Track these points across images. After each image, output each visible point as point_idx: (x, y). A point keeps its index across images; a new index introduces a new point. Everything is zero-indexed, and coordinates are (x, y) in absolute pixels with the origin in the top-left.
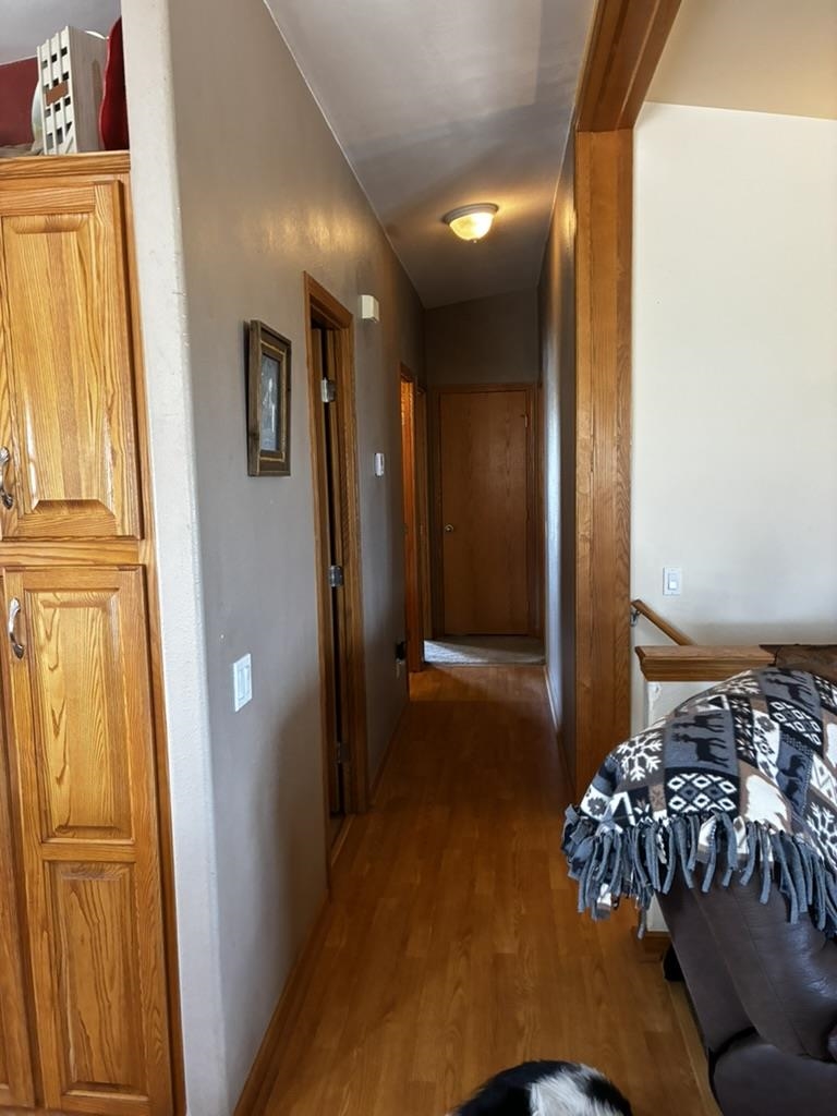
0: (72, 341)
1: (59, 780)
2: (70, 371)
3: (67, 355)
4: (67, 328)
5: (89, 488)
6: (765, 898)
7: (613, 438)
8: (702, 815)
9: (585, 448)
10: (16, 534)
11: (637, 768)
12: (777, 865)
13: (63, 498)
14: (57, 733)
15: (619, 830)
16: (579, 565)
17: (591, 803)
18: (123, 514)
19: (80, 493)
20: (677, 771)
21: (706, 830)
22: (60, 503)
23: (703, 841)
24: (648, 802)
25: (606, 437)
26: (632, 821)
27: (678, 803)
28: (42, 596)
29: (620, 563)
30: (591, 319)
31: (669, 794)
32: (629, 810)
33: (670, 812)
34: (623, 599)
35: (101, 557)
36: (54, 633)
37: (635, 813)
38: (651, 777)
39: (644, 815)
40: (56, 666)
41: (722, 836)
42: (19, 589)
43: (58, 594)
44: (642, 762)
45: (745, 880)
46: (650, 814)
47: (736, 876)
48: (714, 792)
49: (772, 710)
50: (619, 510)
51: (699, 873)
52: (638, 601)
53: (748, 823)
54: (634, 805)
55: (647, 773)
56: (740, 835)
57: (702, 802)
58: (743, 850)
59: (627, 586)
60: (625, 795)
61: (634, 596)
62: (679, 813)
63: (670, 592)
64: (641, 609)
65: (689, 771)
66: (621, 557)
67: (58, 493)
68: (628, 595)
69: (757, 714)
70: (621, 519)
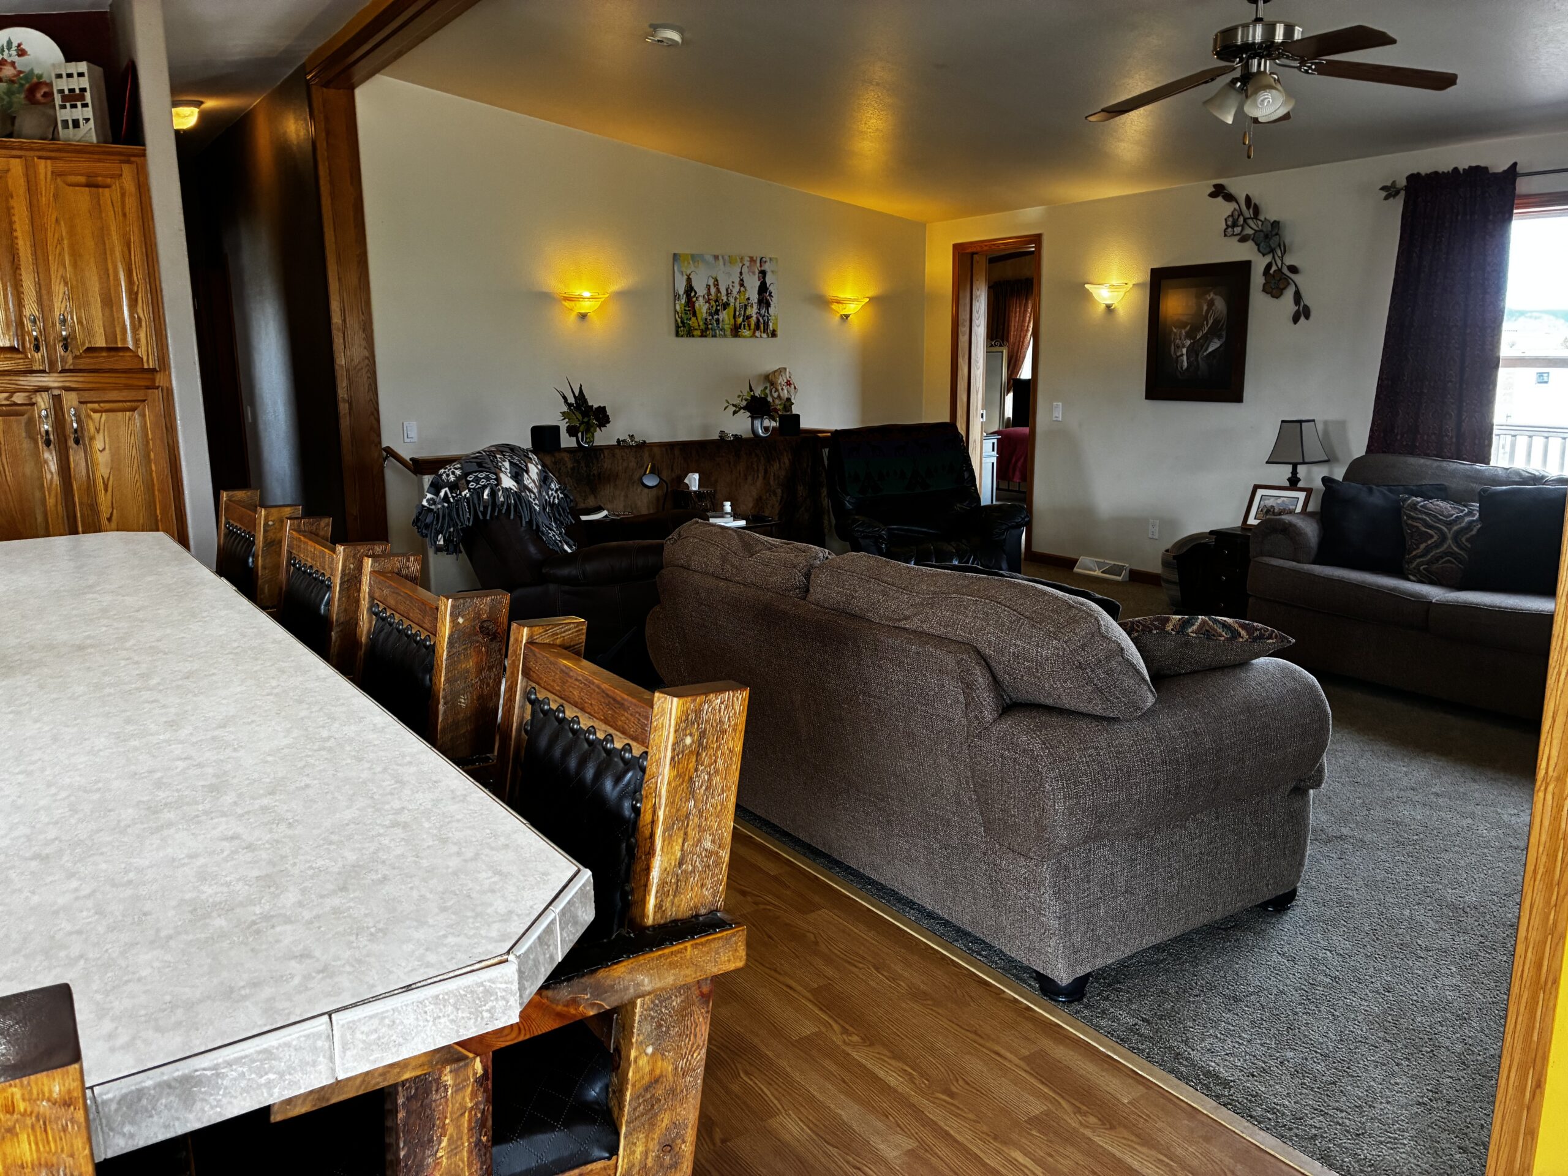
0: (108, 253)
1: (109, 519)
2: (107, 270)
3: (106, 259)
4: (104, 244)
5: (124, 339)
6: (512, 517)
7: (359, 322)
8: (484, 487)
9: (338, 330)
10: (72, 367)
11: (451, 476)
12: (516, 505)
13: (104, 345)
14: (106, 490)
15: (446, 505)
16: (342, 421)
17: (428, 501)
18: (148, 355)
19: (116, 343)
20: (471, 473)
21: (486, 492)
22: (101, 349)
23: (485, 497)
24: (458, 489)
25: (353, 322)
26: (452, 500)
27: (472, 485)
28: (89, 405)
29: (372, 418)
30: (335, 231)
31: (468, 482)
32: (450, 495)
33: (469, 489)
34: (376, 446)
35: (130, 382)
36: (102, 427)
37: (453, 497)
38: (458, 478)
39: (457, 495)
40: (104, 449)
41: (493, 494)
42: (75, 403)
43: (102, 405)
44: (453, 473)
45: (504, 511)
46: (460, 494)
47: (500, 511)
48: (487, 478)
49: (504, 455)
50: (368, 378)
51: (484, 513)
52: (388, 447)
53: (502, 488)
54: (451, 493)
55: (456, 477)
56: (500, 493)
57: (483, 482)
58: (502, 499)
59: (379, 435)
60: (447, 489)
61: (384, 444)
62: (474, 489)
63: (408, 440)
64: (390, 452)
65: (475, 472)
66: (372, 414)
67: (101, 343)
68: (380, 443)
69: (498, 456)
70: (370, 384)
